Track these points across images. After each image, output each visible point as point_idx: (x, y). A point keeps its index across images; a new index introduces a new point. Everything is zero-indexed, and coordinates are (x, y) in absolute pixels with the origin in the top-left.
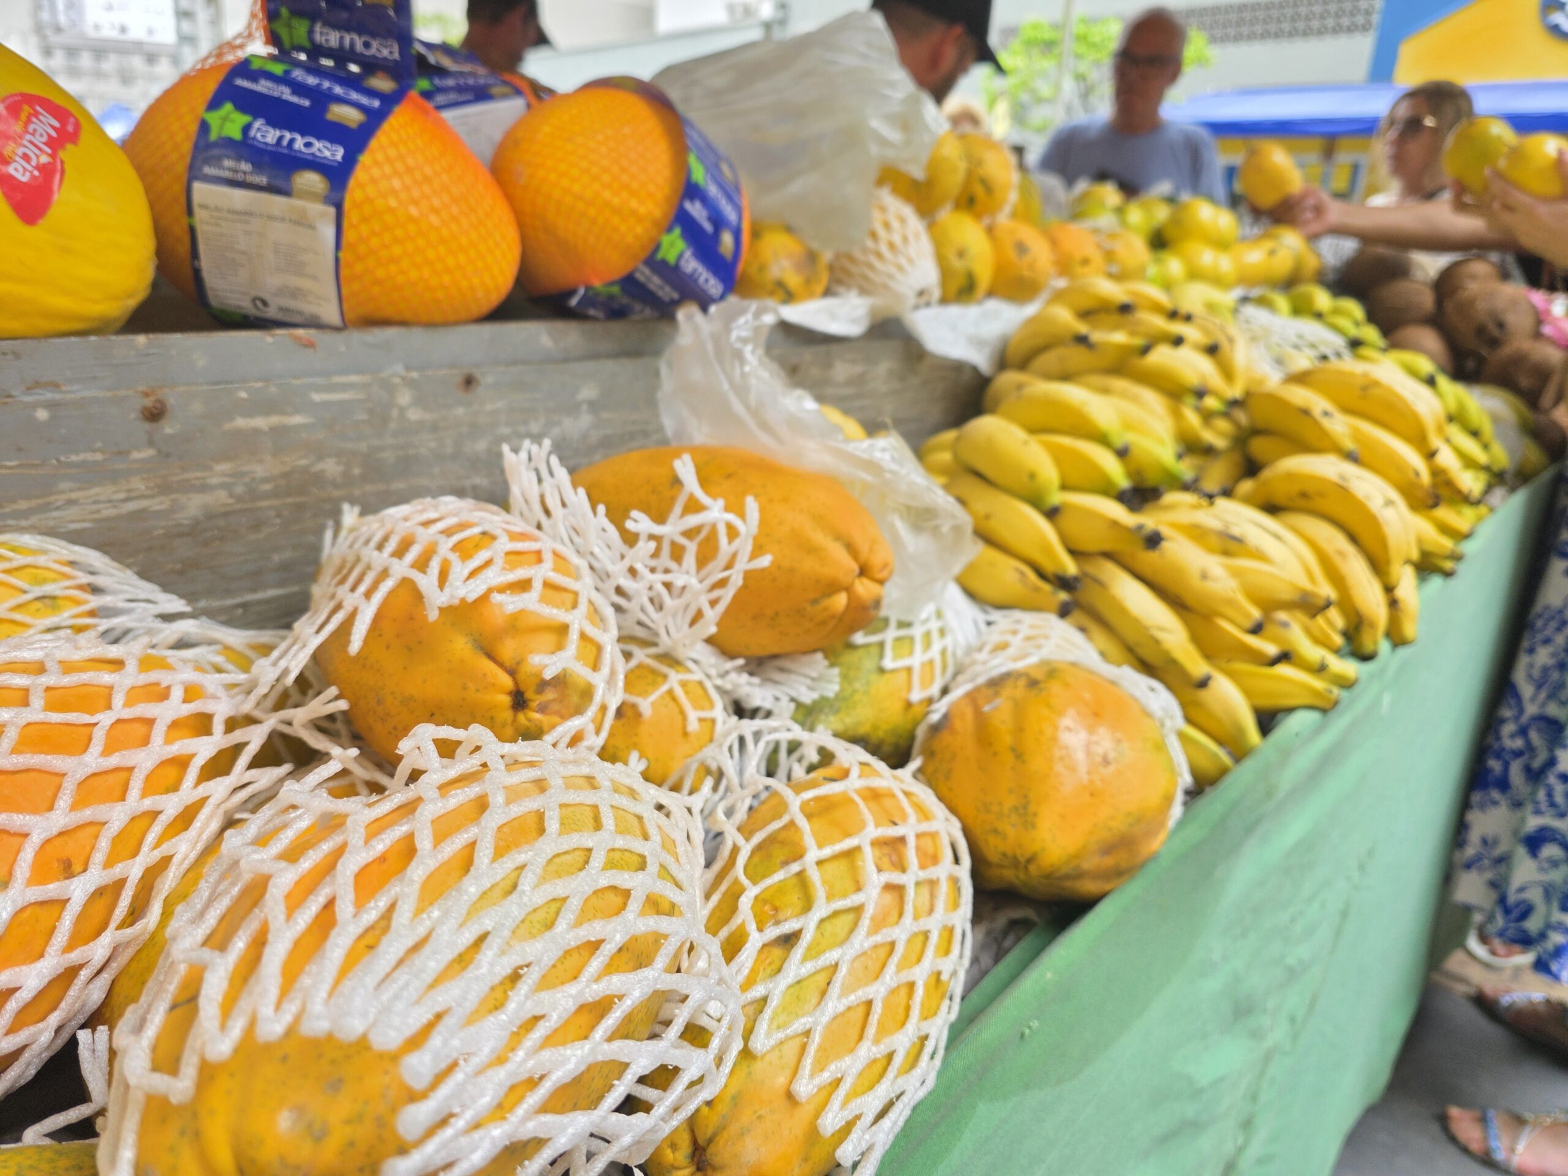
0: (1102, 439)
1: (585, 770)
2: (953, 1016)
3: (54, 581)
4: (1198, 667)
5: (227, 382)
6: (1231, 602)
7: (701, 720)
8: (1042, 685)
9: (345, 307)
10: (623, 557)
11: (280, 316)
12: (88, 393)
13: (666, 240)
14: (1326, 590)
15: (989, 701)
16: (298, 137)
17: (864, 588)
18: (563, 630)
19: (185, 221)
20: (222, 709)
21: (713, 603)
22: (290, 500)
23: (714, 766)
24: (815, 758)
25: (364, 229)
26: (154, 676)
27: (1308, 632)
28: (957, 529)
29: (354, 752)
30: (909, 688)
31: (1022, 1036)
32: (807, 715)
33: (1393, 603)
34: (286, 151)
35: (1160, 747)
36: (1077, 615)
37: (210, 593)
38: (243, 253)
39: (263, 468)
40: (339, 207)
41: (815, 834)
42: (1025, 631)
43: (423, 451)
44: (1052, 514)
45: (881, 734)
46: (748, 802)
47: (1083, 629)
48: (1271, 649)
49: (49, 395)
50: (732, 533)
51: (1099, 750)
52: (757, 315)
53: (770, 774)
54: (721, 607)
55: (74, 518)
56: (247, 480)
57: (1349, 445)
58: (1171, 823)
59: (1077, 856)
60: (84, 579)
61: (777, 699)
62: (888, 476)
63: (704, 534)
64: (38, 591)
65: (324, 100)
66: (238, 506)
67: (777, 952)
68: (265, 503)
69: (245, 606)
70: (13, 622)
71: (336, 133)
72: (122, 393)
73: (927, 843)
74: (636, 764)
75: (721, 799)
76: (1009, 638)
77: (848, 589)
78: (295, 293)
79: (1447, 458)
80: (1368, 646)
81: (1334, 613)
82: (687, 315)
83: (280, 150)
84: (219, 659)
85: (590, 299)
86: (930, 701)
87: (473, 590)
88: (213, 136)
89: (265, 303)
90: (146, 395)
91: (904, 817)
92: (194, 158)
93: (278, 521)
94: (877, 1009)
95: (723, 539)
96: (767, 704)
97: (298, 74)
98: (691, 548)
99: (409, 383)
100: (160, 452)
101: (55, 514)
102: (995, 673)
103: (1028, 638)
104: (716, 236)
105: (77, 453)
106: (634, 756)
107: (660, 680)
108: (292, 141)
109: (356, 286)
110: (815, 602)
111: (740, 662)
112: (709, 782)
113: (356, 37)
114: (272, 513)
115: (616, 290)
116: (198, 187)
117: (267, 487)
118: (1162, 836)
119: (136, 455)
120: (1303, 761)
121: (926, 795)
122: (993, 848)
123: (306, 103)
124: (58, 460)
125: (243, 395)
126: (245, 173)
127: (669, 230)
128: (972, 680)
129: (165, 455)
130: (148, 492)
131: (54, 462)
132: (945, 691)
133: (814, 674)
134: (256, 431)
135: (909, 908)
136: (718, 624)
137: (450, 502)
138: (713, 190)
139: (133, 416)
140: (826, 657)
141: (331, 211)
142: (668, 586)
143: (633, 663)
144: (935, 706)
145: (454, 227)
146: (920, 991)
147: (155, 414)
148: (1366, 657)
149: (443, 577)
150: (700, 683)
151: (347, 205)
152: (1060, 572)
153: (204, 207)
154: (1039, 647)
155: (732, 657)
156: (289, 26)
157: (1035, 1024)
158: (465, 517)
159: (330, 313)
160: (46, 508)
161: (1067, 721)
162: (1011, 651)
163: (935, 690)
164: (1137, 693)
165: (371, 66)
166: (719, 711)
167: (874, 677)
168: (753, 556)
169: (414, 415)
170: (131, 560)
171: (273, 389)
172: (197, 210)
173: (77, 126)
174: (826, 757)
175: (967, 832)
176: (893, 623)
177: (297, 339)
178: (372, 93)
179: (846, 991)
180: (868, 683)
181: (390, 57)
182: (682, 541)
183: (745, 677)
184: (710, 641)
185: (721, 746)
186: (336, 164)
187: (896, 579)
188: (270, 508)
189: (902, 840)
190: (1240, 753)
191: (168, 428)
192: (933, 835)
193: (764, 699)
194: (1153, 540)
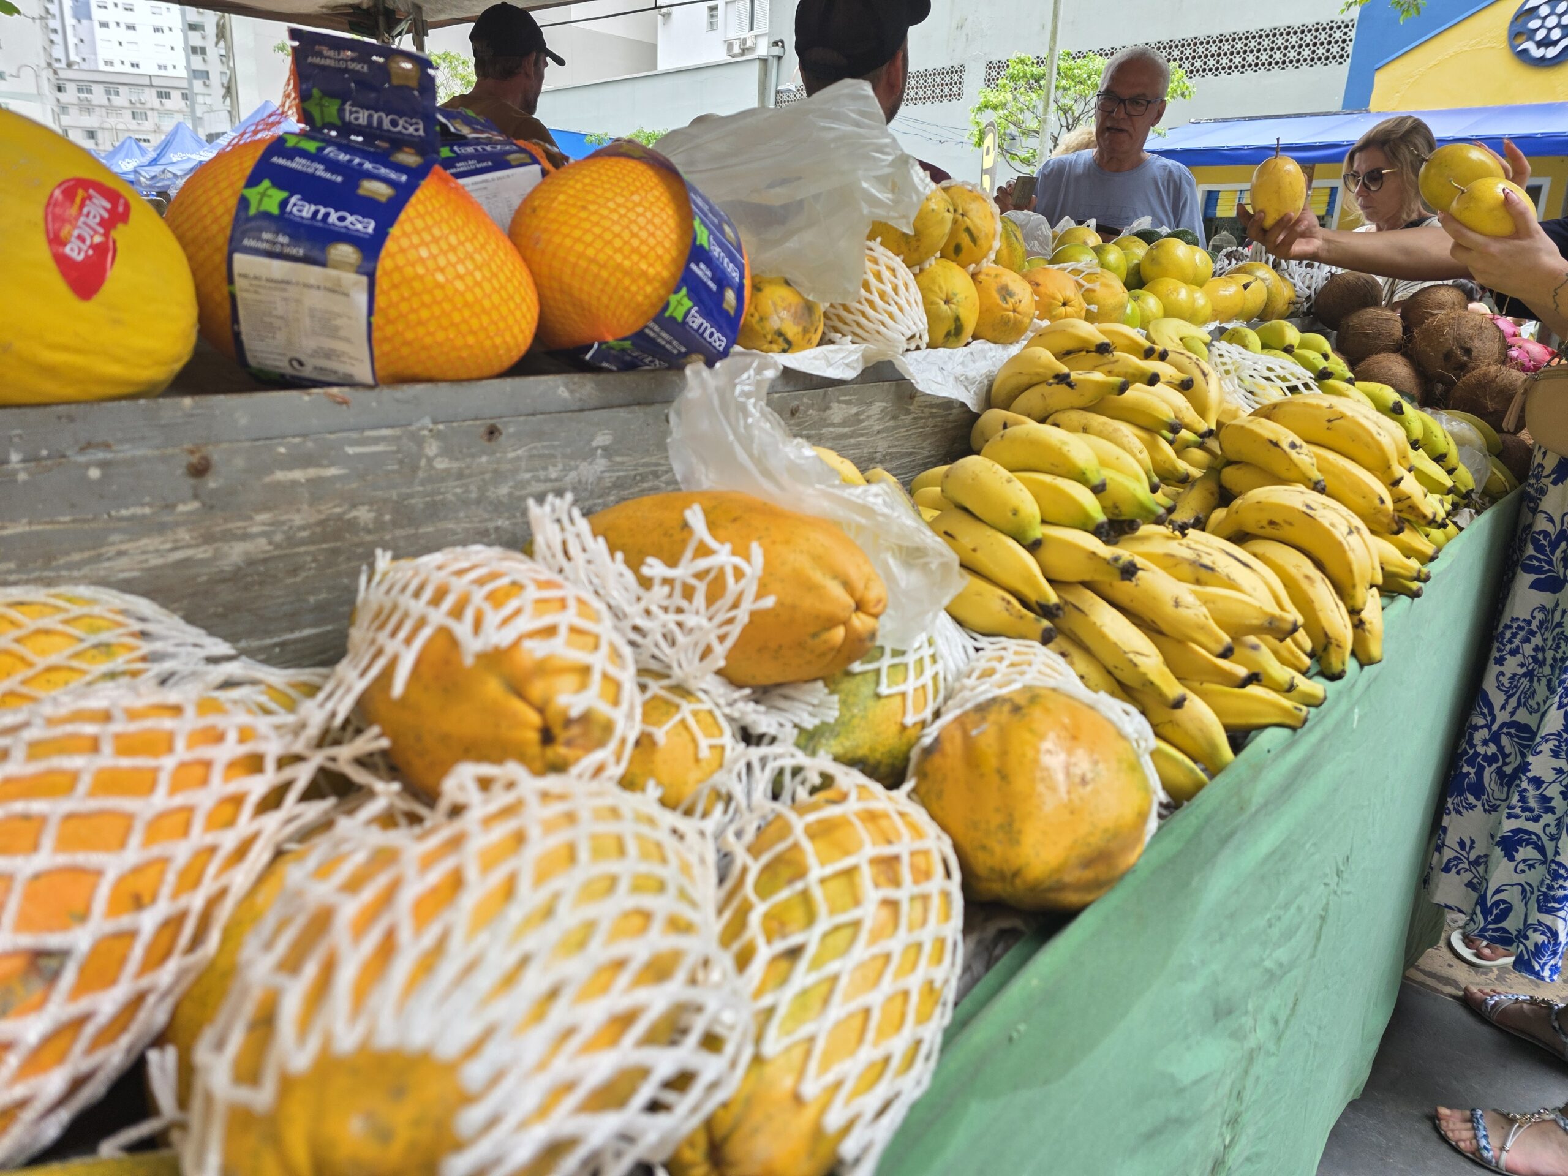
0: (1081, 478)
1: (609, 801)
2: (947, 1020)
3: (108, 629)
4: (1173, 688)
5: (266, 439)
6: (1202, 628)
7: (712, 747)
8: (1025, 711)
9: (377, 366)
10: (639, 599)
11: (315, 376)
12: (139, 452)
13: (674, 299)
14: (1293, 615)
15: (977, 725)
16: (332, 211)
17: (861, 622)
18: (585, 671)
19: (225, 289)
20: (273, 749)
21: (722, 638)
22: (324, 546)
23: (724, 791)
24: (817, 780)
25: (394, 295)
26: (211, 720)
27: (1276, 653)
28: (945, 566)
29: (396, 786)
30: (904, 713)
31: (1011, 1039)
32: (809, 740)
33: (1359, 625)
34: (320, 225)
35: (1135, 767)
36: (1060, 641)
37: (250, 634)
38: (281, 318)
39: (300, 517)
40: (371, 276)
41: (818, 853)
42: (1010, 657)
43: (450, 497)
44: (1034, 547)
45: (878, 756)
46: (755, 825)
47: (1063, 655)
48: (1242, 672)
49: (101, 455)
50: (739, 574)
51: (1077, 771)
52: (759, 371)
53: (776, 797)
54: (729, 643)
55: (125, 568)
56: (285, 528)
57: (1316, 475)
58: (1147, 838)
59: (1058, 870)
60: (137, 626)
61: (781, 725)
62: (880, 519)
63: (712, 575)
64: (94, 639)
65: (355, 175)
66: (276, 553)
67: (783, 965)
68: (302, 549)
69: (283, 645)
70: (71, 669)
71: (367, 207)
72: (169, 451)
73: (920, 861)
74: (653, 791)
75: (731, 821)
76: (995, 664)
77: (846, 623)
78: (329, 354)
79: (1410, 485)
80: (1336, 667)
81: (1301, 635)
82: (695, 371)
83: (315, 223)
84: (263, 699)
85: (605, 353)
86: (923, 724)
87: (504, 638)
88: (252, 211)
89: (301, 364)
90: (192, 452)
91: (899, 836)
92: (234, 230)
93: (313, 565)
94: (876, 1016)
95: (730, 579)
96: (772, 730)
97: (331, 152)
98: (701, 588)
99: (438, 435)
100: (204, 505)
101: (107, 564)
102: (982, 699)
103: (1012, 665)
104: (720, 295)
105: (127, 507)
106: (651, 785)
107: (673, 710)
108: (327, 215)
109: (387, 347)
110: (815, 635)
111: (747, 691)
112: (719, 807)
113: (383, 115)
114: (309, 558)
115: (627, 344)
116: (238, 257)
117: (305, 534)
118: (1139, 850)
119: (181, 508)
120: (1274, 775)
121: (919, 814)
122: (982, 862)
123: (339, 179)
124: (109, 515)
125: (282, 450)
126: (282, 245)
127: (677, 291)
128: (961, 706)
129: (208, 508)
130: (193, 542)
131: (105, 516)
132: (937, 715)
133: (816, 702)
134: (294, 483)
135: (904, 921)
136: (727, 658)
137: (479, 552)
138: (717, 251)
139: (179, 472)
140: (826, 685)
141: (364, 280)
142: (680, 624)
143: (648, 695)
144: (927, 731)
145: (478, 291)
146: (914, 998)
147: (200, 470)
148: (1334, 677)
149: (478, 625)
150: (710, 712)
151: (379, 273)
152: (1043, 602)
153: (244, 276)
154: (1022, 673)
155: (740, 686)
156: (321, 106)
157: (1022, 1027)
158: (497, 566)
159: (363, 372)
160: (98, 558)
161: (1047, 745)
162: (997, 677)
163: (928, 714)
164: (1114, 717)
165: (399, 142)
166: (728, 738)
167: (871, 703)
168: (759, 596)
169: (441, 464)
170: (176, 605)
171: (310, 444)
172: (236, 278)
173: (127, 206)
174: (827, 780)
175: (957, 848)
176: (888, 651)
177: (333, 396)
178: (400, 168)
179: (848, 998)
180: (865, 709)
181: (416, 134)
182: (693, 582)
183: (751, 706)
184: (719, 672)
185: (730, 771)
186: (367, 236)
187: (890, 611)
188: (306, 553)
189: (895, 859)
190: (1214, 769)
191: (212, 483)
192: (926, 853)
193: (769, 725)
194: (1129, 571)
